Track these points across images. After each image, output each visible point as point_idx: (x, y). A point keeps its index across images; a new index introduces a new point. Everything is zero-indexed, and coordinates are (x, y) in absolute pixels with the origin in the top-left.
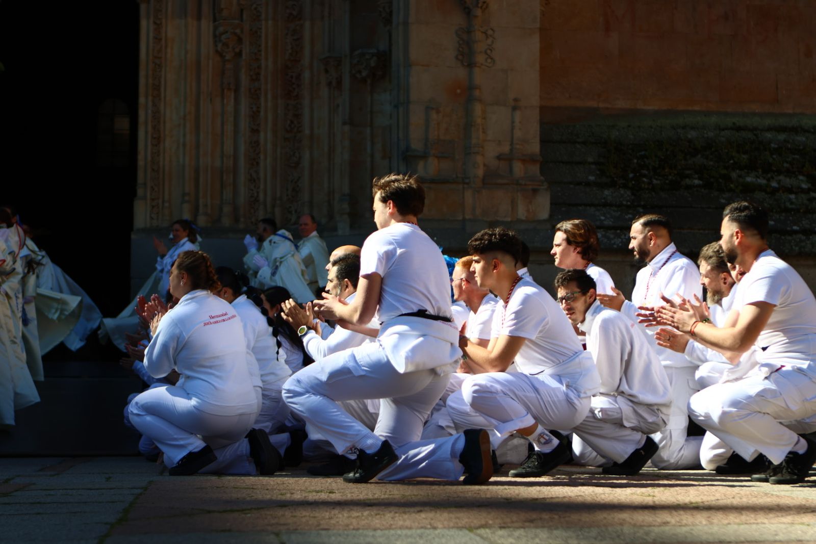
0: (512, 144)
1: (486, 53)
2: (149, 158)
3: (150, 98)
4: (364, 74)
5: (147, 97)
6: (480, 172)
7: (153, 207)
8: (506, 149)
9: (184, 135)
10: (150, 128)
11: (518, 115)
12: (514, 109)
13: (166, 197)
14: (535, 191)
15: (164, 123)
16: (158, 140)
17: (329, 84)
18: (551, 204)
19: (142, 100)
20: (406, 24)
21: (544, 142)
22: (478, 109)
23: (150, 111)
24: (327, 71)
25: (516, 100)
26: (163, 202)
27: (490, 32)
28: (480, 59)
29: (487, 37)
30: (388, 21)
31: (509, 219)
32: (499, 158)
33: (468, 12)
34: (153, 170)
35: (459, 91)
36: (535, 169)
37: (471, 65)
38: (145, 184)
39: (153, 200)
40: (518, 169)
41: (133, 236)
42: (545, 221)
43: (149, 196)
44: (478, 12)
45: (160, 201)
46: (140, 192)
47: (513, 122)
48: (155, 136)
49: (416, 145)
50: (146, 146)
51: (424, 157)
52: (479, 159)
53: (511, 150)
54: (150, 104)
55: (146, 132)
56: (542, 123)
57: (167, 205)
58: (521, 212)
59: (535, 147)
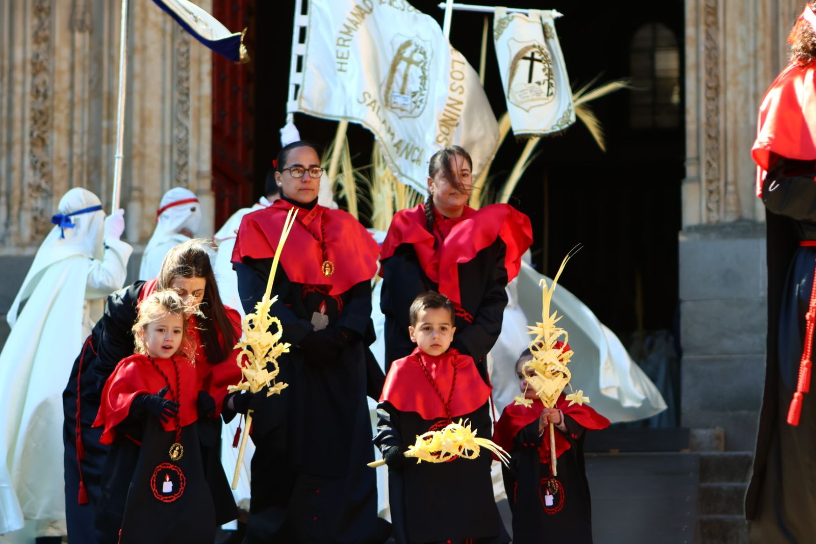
2: (703, 119)
3: (703, 28)
5: (697, 26)
7: (711, 192)
9: (756, 81)
10: (703, 74)
13: (731, 177)
15: (725, 63)
16: (715, 90)
19: (690, 31)
23: (702, 49)
26: (726, 184)
34: (709, 136)
38: (698, 159)
39: (710, 182)
41: (682, 238)
43: (704, 177)
45: (722, 183)
46: (691, 171)
48: (710, 85)
50: (698, 102)
54: (703, 36)
55: (698, 80)
57: (731, 188)
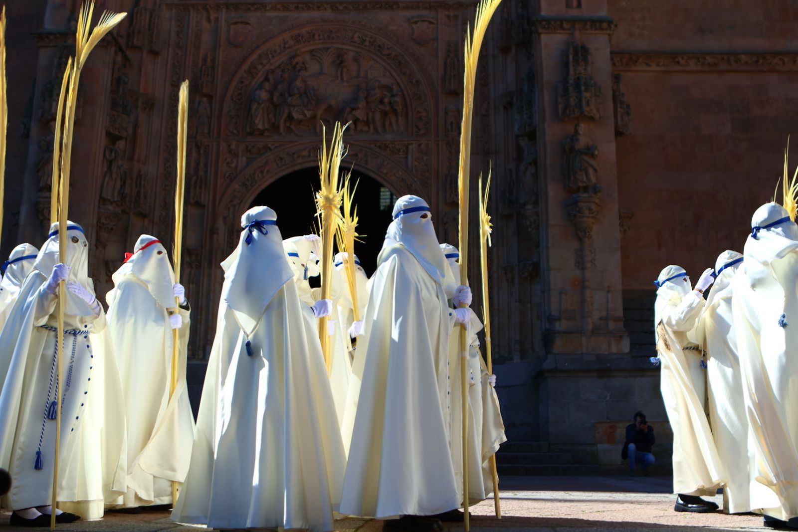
0: (607, 311)
1: (591, 261)
4: (526, 274)
6: (590, 327)
8: (604, 314)
11: (610, 296)
12: (608, 292)
14: (621, 337)
17: (508, 281)
18: (631, 344)
20: (547, 248)
21: (626, 309)
22: (588, 292)
24: (506, 274)
25: (609, 287)
27: (593, 250)
28: (588, 265)
29: (592, 253)
30: (538, 246)
31: (607, 353)
32: (601, 319)
33: (580, 240)
35: (577, 283)
36: (621, 325)
37: (583, 269)
40: (612, 325)
42: (627, 354)
44: (586, 240)
47: (607, 299)
49: (554, 313)
51: (559, 319)
52: (589, 320)
53: (607, 314)
56: (624, 299)
58: (614, 349)
59: (620, 313)
